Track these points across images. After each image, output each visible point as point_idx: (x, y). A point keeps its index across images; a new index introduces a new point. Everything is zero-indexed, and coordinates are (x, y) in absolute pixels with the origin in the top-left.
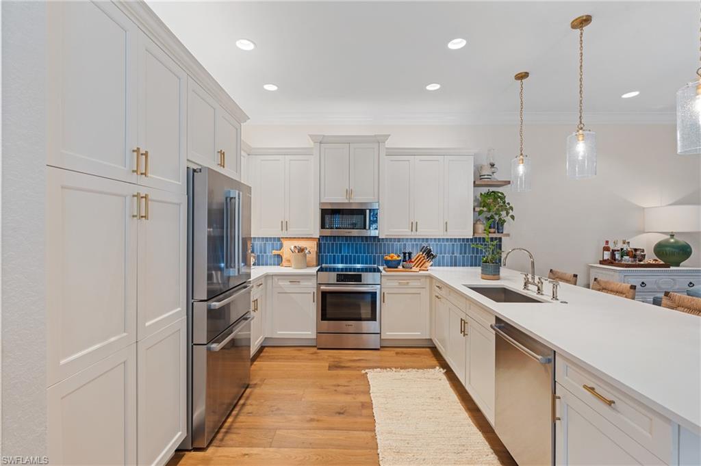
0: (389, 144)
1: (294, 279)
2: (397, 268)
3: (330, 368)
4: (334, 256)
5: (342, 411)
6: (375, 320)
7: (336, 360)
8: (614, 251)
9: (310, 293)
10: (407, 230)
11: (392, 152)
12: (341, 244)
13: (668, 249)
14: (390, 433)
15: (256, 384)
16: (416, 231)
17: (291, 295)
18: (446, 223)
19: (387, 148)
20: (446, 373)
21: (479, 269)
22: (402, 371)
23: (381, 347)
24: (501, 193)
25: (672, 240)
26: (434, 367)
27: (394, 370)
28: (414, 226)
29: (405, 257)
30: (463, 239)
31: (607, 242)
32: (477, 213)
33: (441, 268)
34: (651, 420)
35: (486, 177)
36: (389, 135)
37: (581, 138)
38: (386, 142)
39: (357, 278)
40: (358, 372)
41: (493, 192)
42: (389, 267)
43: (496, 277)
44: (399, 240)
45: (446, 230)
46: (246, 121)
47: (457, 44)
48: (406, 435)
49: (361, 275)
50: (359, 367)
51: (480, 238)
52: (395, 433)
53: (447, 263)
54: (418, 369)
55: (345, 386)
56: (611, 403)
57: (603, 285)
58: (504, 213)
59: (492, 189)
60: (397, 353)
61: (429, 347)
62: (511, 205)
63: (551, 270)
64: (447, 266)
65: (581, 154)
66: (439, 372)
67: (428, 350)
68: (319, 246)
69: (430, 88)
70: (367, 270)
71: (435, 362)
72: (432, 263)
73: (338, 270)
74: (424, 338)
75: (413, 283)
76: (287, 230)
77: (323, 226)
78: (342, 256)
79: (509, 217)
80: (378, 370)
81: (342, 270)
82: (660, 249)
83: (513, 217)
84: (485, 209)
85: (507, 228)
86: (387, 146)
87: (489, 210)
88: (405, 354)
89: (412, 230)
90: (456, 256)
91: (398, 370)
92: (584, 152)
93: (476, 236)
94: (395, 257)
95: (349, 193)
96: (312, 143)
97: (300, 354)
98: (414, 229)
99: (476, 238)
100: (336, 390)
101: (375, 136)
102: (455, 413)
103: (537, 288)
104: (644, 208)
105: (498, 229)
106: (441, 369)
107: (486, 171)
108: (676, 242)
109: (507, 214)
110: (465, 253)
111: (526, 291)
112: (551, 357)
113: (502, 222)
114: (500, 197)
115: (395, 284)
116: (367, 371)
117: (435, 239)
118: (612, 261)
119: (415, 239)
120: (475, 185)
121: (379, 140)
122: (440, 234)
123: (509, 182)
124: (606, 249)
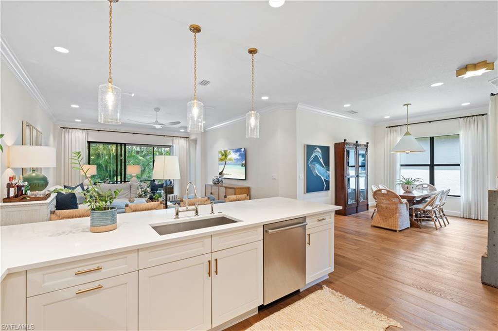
25: (34, 174)
108: (37, 175)
124: (11, 186)
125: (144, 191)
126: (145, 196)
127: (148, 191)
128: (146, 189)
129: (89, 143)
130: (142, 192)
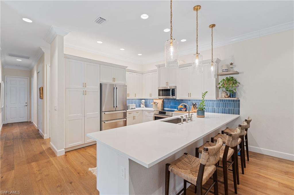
4: (168, 106)
10: (187, 96)
12: (170, 101)
28: (189, 95)
35: (224, 70)
49: (166, 112)
59: (231, 76)
64: (210, 112)
68: (163, 102)
69: (182, 41)
77: (159, 95)
78: (171, 106)
90: (215, 108)
95: (167, 83)
96: (157, 67)
110: (219, 107)
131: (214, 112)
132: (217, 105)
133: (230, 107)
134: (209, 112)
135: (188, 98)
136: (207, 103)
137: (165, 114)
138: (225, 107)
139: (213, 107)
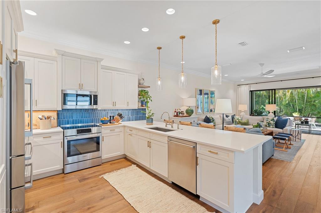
0: (103, 63)
1: (47, 136)
2: (107, 124)
3: (80, 181)
5: (103, 198)
6: (99, 151)
7: (81, 176)
8: (177, 112)
9: (59, 143)
10: (111, 105)
11: (105, 68)
13: (189, 111)
14: (132, 196)
15: (33, 207)
16: (115, 106)
17: (44, 146)
18: (128, 102)
19: (101, 65)
20: (137, 166)
21: (145, 121)
22: (119, 171)
23: (102, 163)
24: (147, 91)
25: (189, 108)
26: (131, 165)
27: (115, 171)
28: (114, 104)
29: (111, 118)
30: (132, 109)
31: (176, 109)
32: (139, 99)
33: (130, 122)
34: (228, 154)
35: (141, 84)
36: (103, 59)
37: (183, 75)
38: (101, 62)
39: (89, 131)
40: (98, 178)
41: (144, 90)
42: (103, 124)
43: (152, 124)
44: (105, 110)
45: (128, 106)
46: (21, 32)
47: (145, 30)
48: (138, 194)
49: (91, 129)
50: (96, 176)
51: (140, 109)
52: (134, 196)
53: (126, 120)
54: (125, 168)
55: (95, 186)
56: (217, 153)
57: (182, 123)
58: (148, 99)
59: (143, 89)
60: (111, 164)
61: (123, 158)
62: (150, 96)
63: (164, 120)
65: (183, 80)
66: (134, 166)
67: (123, 159)
69: (126, 42)
70: (92, 126)
71: (130, 163)
72: (122, 120)
73: (78, 127)
74: (122, 154)
75: (117, 130)
76: (36, 106)
77: (64, 103)
79: (150, 100)
80: (107, 174)
81: (81, 127)
82: (187, 112)
83: (151, 100)
84: (142, 97)
85: (149, 105)
86: (101, 64)
87: (143, 98)
88: (115, 163)
89: (113, 106)
90: (130, 117)
91: (117, 171)
92: (184, 80)
93: (139, 108)
94: (106, 119)
95: (81, 86)
97: (53, 180)
98: (114, 105)
99: (138, 109)
100: (92, 190)
101: (96, 58)
102: (150, 179)
103: (171, 126)
104: (183, 99)
105: (146, 105)
106: (134, 165)
107: (141, 82)
108: (190, 109)
109: (150, 99)
110: (133, 115)
111: (172, 128)
112: (195, 145)
113: (147, 102)
114: (147, 93)
115: (109, 131)
116: (102, 176)
117: (121, 109)
118: (177, 116)
119: (112, 110)
120: (139, 87)
121: (98, 61)
122: (125, 107)
123: (149, 87)
124: (175, 112)
125: (268, 122)
126: (268, 126)
127: (271, 123)
128: (269, 122)
129: (251, 91)
130: (267, 123)
131: (129, 121)
132: (132, 114)
133: (140, 115)
134: (125, 121)
135: (112, 107)
136: (124, 112)
137: (91, 132)
138: (138, 115)
139: (128, 116)
